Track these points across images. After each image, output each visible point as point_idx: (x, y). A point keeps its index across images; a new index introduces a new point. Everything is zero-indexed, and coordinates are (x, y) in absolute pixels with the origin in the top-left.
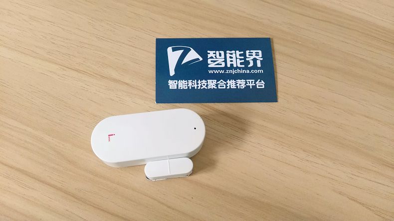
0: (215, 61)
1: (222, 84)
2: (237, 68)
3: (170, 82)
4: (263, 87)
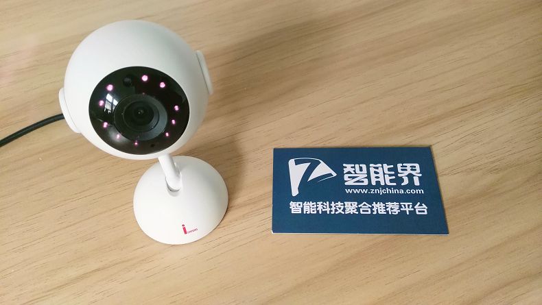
0: (354, 178)
1: (365, 208)
2: (386, 186)
3: (293, 205)
4: (426, 213)
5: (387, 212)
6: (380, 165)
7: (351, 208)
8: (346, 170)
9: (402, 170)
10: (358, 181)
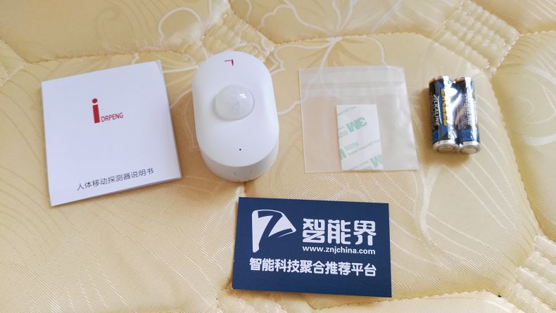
0: (311, 234)
1: (319, 267)
2: (341, 245)
3: (253, 261)
4: (374, 275)
5: (339, 272)
6: (337, 221)
7: (305, 266)
8: (305, 226)
9: (359, 228)
10: (316, 239)
